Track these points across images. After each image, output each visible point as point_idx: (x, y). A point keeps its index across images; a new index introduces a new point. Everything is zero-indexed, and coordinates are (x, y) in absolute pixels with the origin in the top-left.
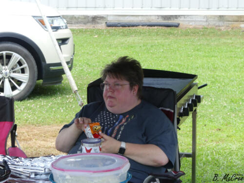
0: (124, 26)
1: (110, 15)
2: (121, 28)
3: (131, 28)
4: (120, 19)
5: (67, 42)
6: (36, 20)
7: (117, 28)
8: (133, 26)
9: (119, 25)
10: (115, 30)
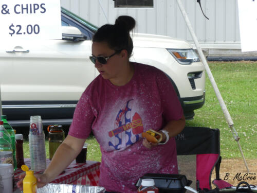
0: (226, 60)
1: (211, 49)
2: (222, 62)
3: (233, 62)
4: (221, 53)
5: (200, 76)
6: (170, 53)
7: (218, 63)
8: (235, 60)
9: (221, 59)
10: (217, 65)
